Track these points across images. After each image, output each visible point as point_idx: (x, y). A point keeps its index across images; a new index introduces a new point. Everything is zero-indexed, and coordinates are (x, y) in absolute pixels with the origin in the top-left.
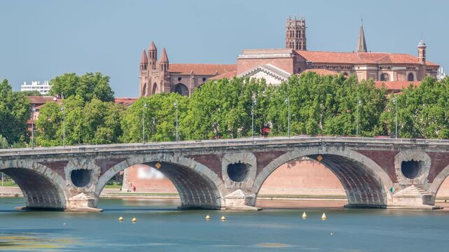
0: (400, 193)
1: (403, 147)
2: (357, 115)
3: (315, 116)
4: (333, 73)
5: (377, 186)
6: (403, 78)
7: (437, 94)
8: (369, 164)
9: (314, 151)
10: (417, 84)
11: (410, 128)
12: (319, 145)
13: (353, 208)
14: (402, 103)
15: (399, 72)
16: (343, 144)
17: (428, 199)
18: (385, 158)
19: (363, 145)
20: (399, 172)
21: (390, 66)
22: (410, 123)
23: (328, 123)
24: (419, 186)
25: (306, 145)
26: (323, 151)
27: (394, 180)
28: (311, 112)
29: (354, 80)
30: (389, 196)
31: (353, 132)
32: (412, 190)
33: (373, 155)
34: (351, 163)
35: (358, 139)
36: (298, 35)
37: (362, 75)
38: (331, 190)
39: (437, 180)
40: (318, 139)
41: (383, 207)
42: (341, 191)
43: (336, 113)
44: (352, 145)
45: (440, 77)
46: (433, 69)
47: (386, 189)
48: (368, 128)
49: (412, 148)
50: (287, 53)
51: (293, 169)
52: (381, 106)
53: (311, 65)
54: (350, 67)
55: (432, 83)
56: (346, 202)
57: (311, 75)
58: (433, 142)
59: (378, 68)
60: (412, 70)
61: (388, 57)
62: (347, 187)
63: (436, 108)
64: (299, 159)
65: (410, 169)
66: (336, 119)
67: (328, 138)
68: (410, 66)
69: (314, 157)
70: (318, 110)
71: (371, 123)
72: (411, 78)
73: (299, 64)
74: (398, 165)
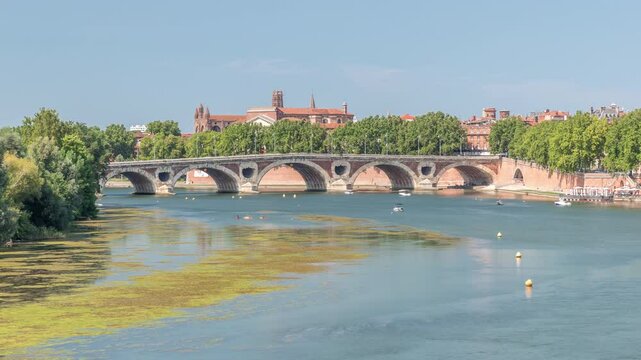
0: (335, 183)
1: (336, 159)
2: (311, 142)
3: (288, 142)
4: (297, 119)
5: (322, 180)
6: (335, 122)
7: (353, 130)
8: (318, 167)
9: (288, 161)
10: (343, 125)
11: (339, 150)
12: (291, 158)
13: (309, 191)
14: (335, 135)
15: (333, 119)
16: (304, 158)
17: (349, 186)
18: (326, 165)
19: (313, 158)
20: (333, 172)
21: (328, 115)
22: (339, 146)
23: (295, 146)
24: (345, 180)
25: (284, 158)
26: (293, 161)
27: (331, 176)
28: (286, 140)
29: (309, 123)
30: (328, 185)
31: (309, 151)
32: (341, 182)
33: (320, 163)
34: (308, 167)
35: (312, 155)
36: (279, 99)
37: (313, 121)
38: (298, 182)
39: (355, 175)
40: (291, 154)
41: (325, 190)
42: (303, 182)
43: (299, 141)
44: (308, 158)
45: (355, 121)
46: (351, 117)
47: (327, 182)
48: (316, 149)
49: (340, 159)
50: (274, 109)
51: (277, 171)
52: (324, 137)
53: (286, 116)
54: (307, 116)
55: (350, 124)
56: (306, 188)
57: (286, 121)
58: (352, 156)
59: (322, 116)
60: (339, 117)
61: (326, 110)
62: (306, 180)
63: (352, 138)
64: (280, 166)
65: (340, 170)
66: (300, 144)
67: (296, 154)
68: (339, 115)
69: (288, 164)
70: (290, 139)
71: (318, 146)
72: (339, 122)
73: (280, 115)
74: (333, 168)
